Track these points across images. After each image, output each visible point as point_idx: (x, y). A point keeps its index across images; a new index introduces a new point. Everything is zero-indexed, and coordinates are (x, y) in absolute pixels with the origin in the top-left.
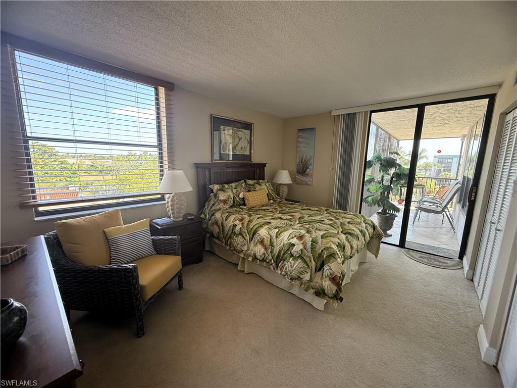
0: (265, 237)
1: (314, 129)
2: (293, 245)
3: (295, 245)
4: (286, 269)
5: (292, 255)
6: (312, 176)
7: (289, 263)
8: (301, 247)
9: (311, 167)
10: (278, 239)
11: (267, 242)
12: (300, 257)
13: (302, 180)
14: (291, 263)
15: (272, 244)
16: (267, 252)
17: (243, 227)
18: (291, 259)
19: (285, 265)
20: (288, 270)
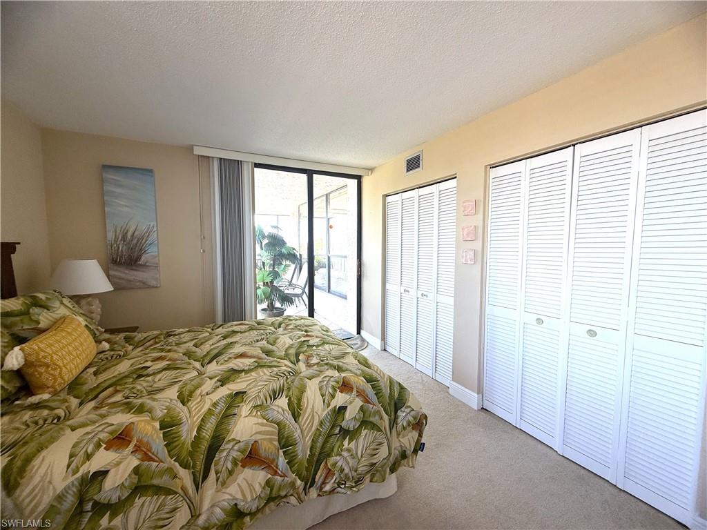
0: (259, 437)
1: (151, 171)
2: (343, 409)
3: (345, 408)
4: (342, 470)
5: (345, 433)
6: (156, 267)
7: (345, 454)
8: (359, 403)
9: (152, 251)
10: (302, 420)
11: (269, 446)
12: (365, 423)
13: (132, 278)
14: (349, 450)
15: (286, 442)
16: (276, 473)
17: (147, 457)
18: (346, 443)
19: (335, 465)
20: (347, 470)
